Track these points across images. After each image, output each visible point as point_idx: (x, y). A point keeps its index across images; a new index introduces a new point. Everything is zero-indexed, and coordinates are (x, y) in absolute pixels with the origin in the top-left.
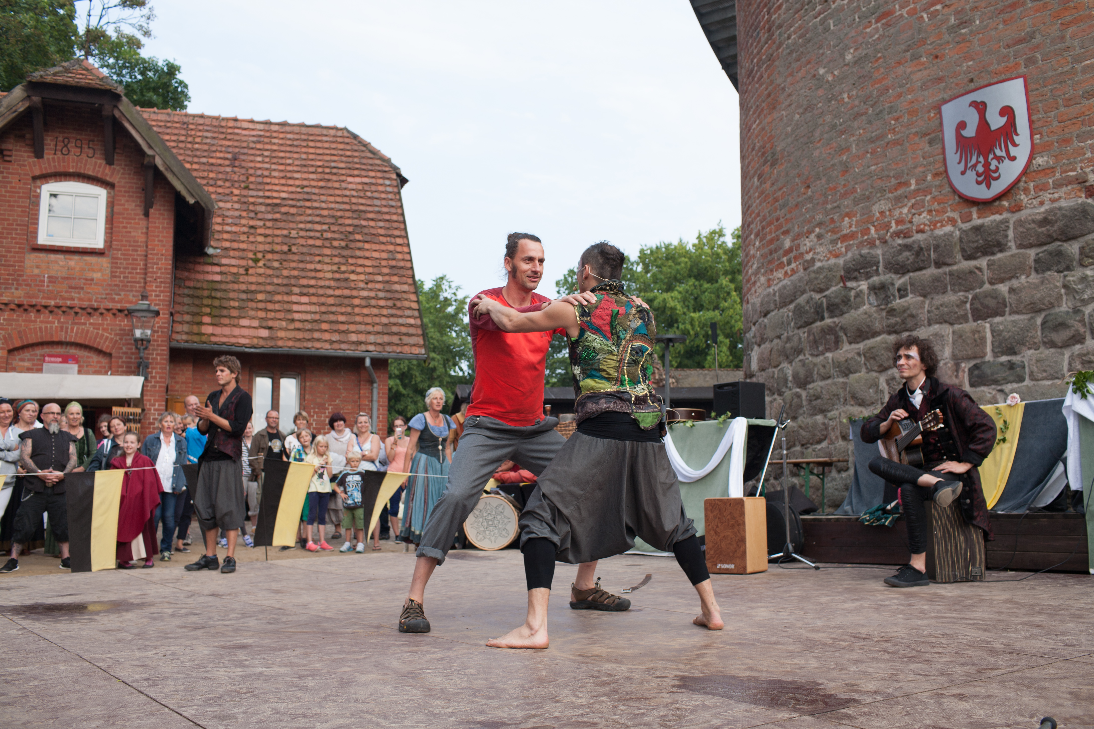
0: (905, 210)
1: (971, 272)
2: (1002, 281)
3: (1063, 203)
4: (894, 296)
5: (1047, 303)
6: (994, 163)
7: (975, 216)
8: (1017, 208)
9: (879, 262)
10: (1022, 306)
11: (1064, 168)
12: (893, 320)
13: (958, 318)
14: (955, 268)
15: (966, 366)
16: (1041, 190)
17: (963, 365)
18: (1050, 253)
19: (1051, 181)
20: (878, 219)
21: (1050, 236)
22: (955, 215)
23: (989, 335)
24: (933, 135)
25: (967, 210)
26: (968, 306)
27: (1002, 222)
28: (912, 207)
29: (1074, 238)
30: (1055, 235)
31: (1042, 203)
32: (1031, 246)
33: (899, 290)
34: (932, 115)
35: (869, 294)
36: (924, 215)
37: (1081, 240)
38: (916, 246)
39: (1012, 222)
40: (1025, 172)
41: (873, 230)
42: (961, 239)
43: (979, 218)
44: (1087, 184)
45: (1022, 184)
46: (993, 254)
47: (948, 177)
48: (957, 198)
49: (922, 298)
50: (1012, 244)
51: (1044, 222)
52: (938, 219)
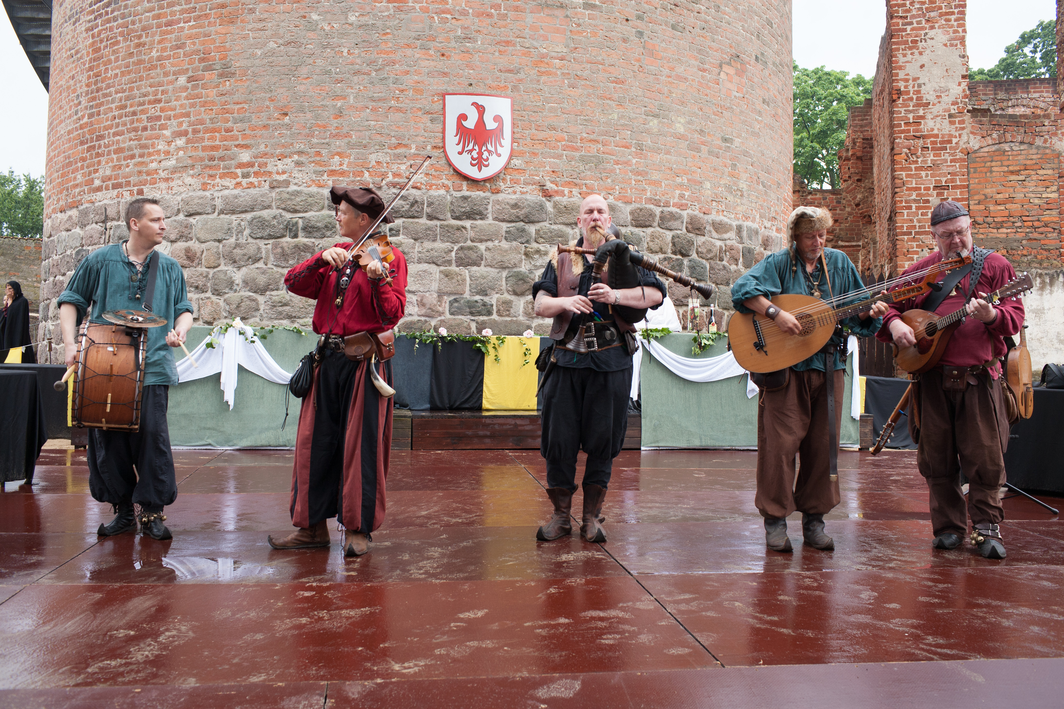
0: (403, 167)
1: (458, 229)
2: (481, 241)
3: (528, 197)
5: (512, 262)
6: (486, 154)
7: (465, 188)
8: (498, 192)
10: (495, 262)
11: (532, 172)
13: (445, 262)
14: (445, 223)
15: (447, 299)
16: (515, 183)
17: (445, 297)
18: (518, 229)
19: (522, 179)
20: (373, 167)
21: (518, 217)
22: (449, 183)
23: (468, 279)
24: (435, 116)
25: (459, 182)
26: (453, 254)
27: (485, 198)
28: (411, 166)
29: (533, 222)
30: (521, 217)
31: (515, 193)
32: (503, 221)
34: (436, 99)
36: (422, 175)
37: (537, 224)
38: (411, 199)
39: (491, 200)
40: (506, 168)
41: (366, 174)
42: (452, 203)
43: (467, 190)
44: (545, 188)
45: (502, 176)
46: (475, 219)
47: (445, 152)
48: (452, 170)
49: (413, 241)
50: (490, 216)
51: (515, 206)
52: (433, 182)
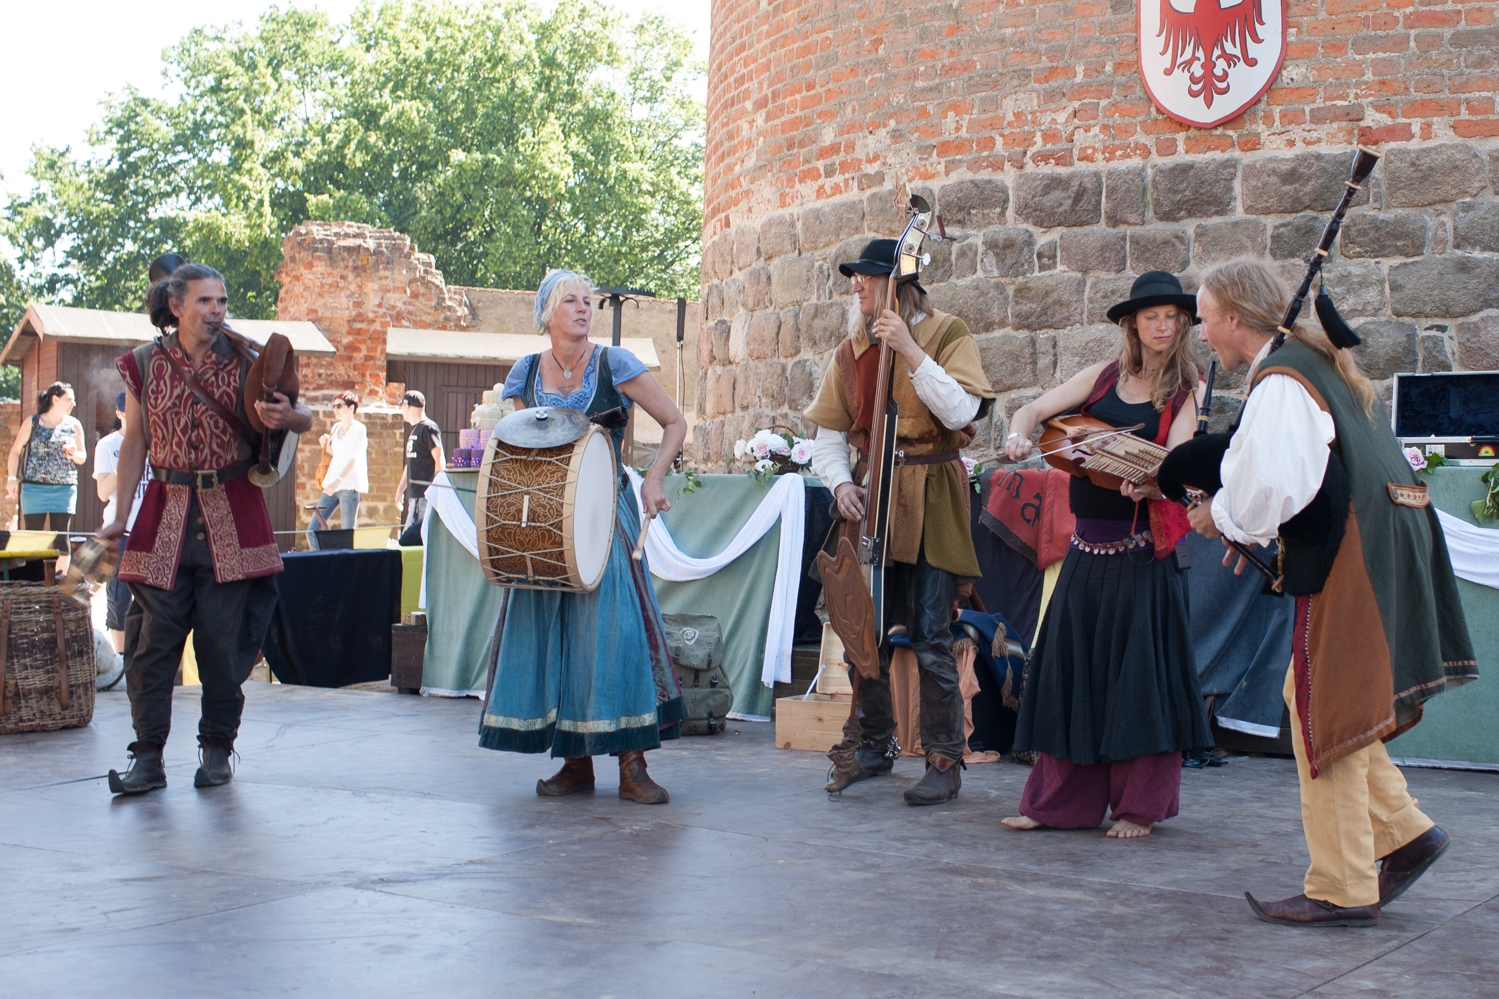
0: (1061, 117)
1: (1166, 243)
3: (1324, 149)
4: (1030, 263)
6: (1221, 65)
7: (1181, 147)
8: (1251, 145)
9: (1006, 201)
11: (1330, 91)
12: (1025, 307)
14: (1141, 230)
16: (1290, 122)
18: (1298, 229)
19: (1307, 109)
20: (1010, 124)
21: (1297, 200)
22: (1148, 141)
25: (1168, 135)
27: (1225, 164)
28: (1075, 114)
30: (1307, 200)
31: (1291, 143)
32: (1267, 212)
33: (1040, 256)
35: (985, 253)
36: (1096, 130)
38: (1075, 184)
39: (1241, 166)
40: (1269, 88)
41: (999, 141)
42: (1155, 184)
43: (1187, 152)
44: (1363, 124)
45: (1262, 106)
46: (1205, 215)
47: (1140, 71)
48: (1153, 110)
49: (1079, 275)
50: (1238, 203)
51: (1291, 176)
52: (1117, 142)
